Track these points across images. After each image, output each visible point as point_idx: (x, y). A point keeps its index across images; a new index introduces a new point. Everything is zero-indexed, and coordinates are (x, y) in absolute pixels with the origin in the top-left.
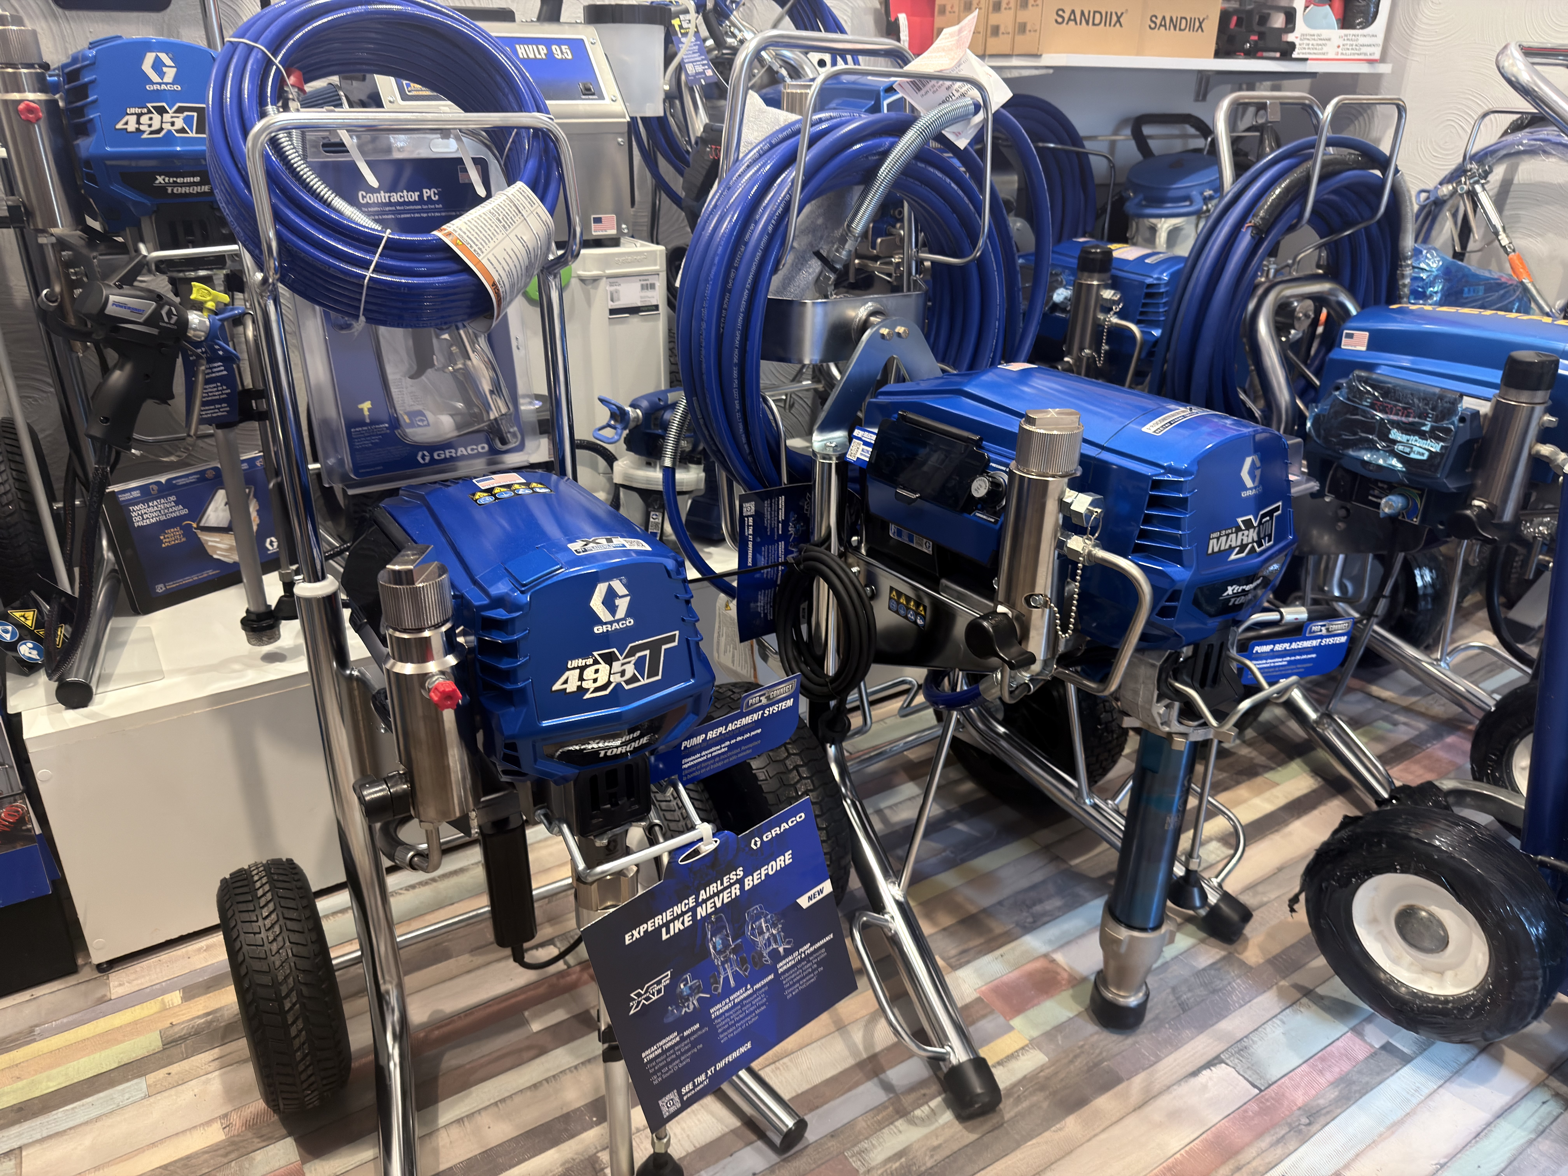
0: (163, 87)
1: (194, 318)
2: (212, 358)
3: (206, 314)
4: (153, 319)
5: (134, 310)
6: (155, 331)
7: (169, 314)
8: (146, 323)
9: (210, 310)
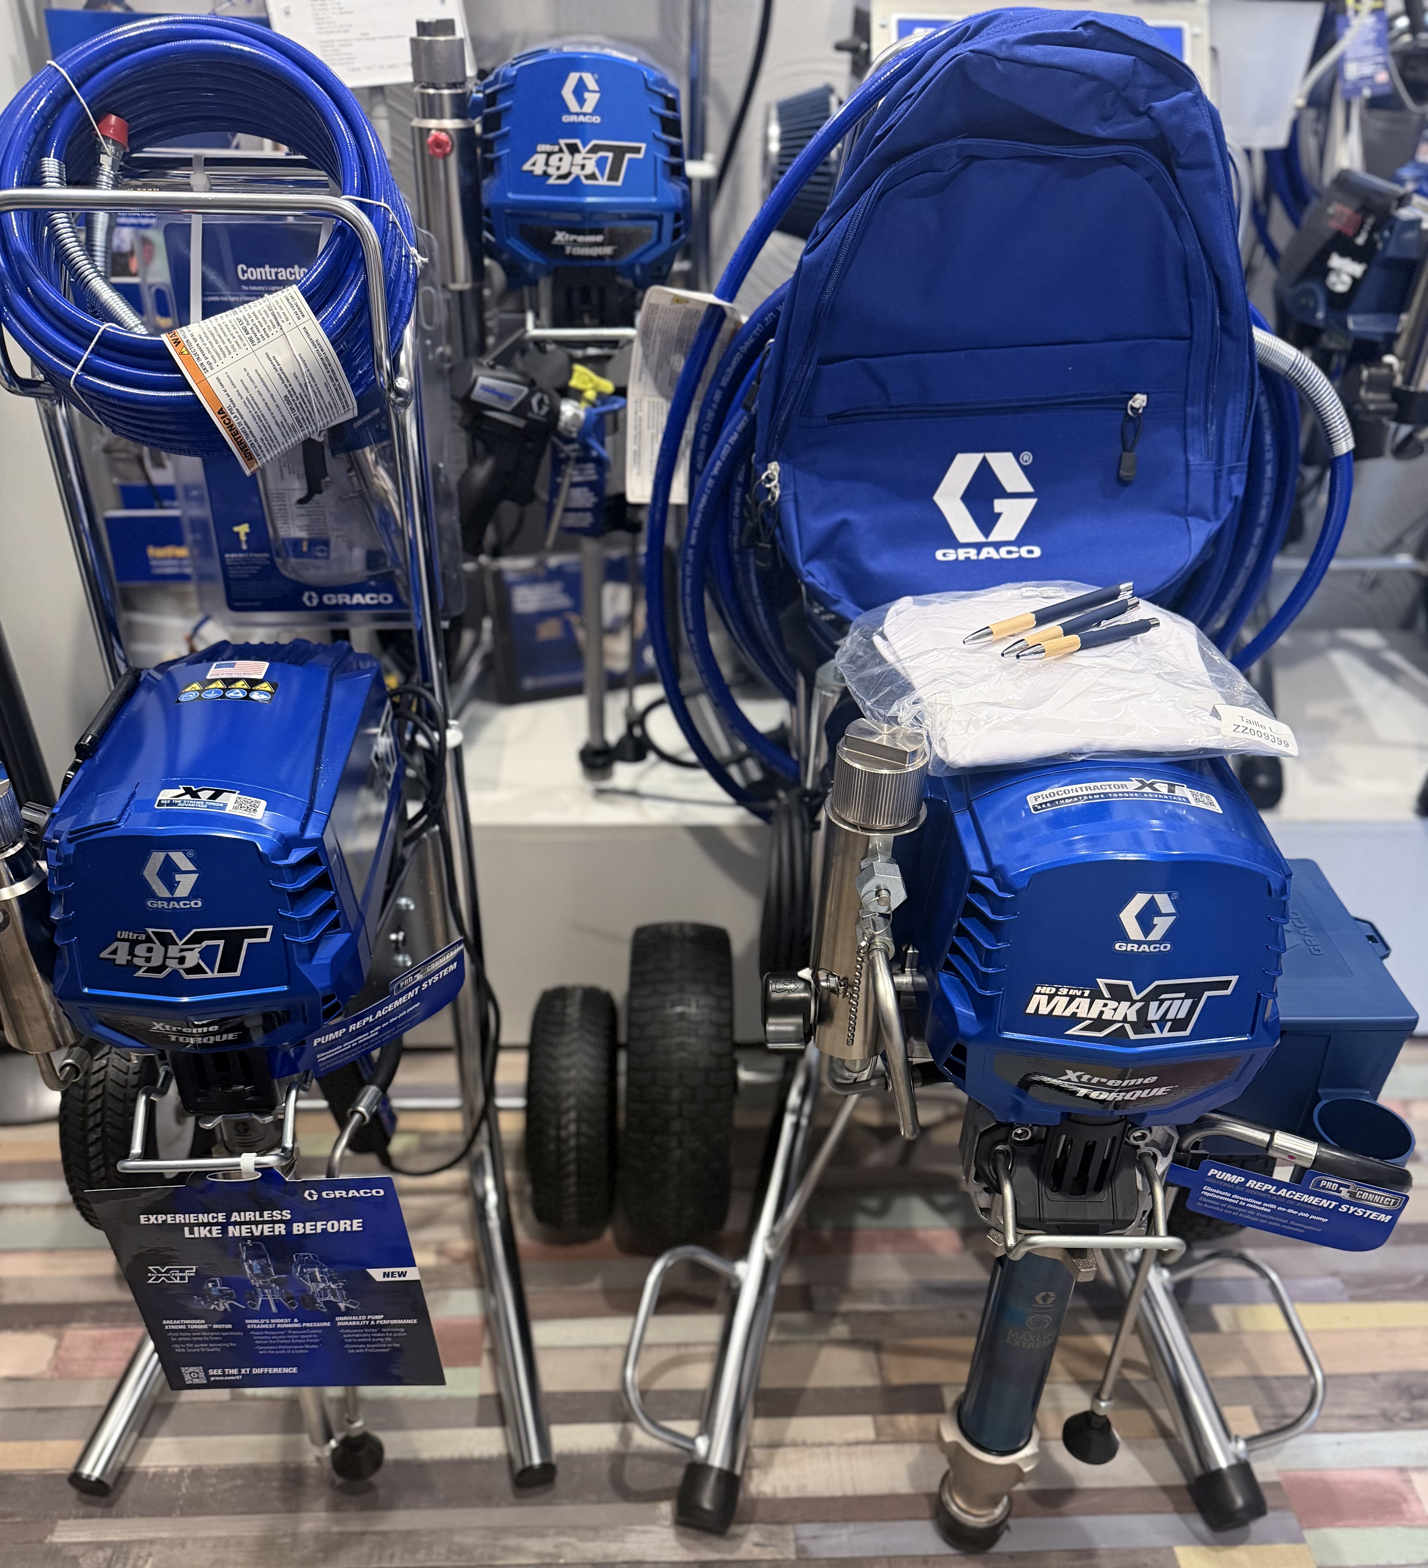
0: (582, 119)
1: (569, 409)
2: (584, 458)
3: (583, 405)
4: (522, 409)
5: (502, 396)
6: (520, 423)
7: (541, 403)
8: (515, 412)
9: (589, 401)
